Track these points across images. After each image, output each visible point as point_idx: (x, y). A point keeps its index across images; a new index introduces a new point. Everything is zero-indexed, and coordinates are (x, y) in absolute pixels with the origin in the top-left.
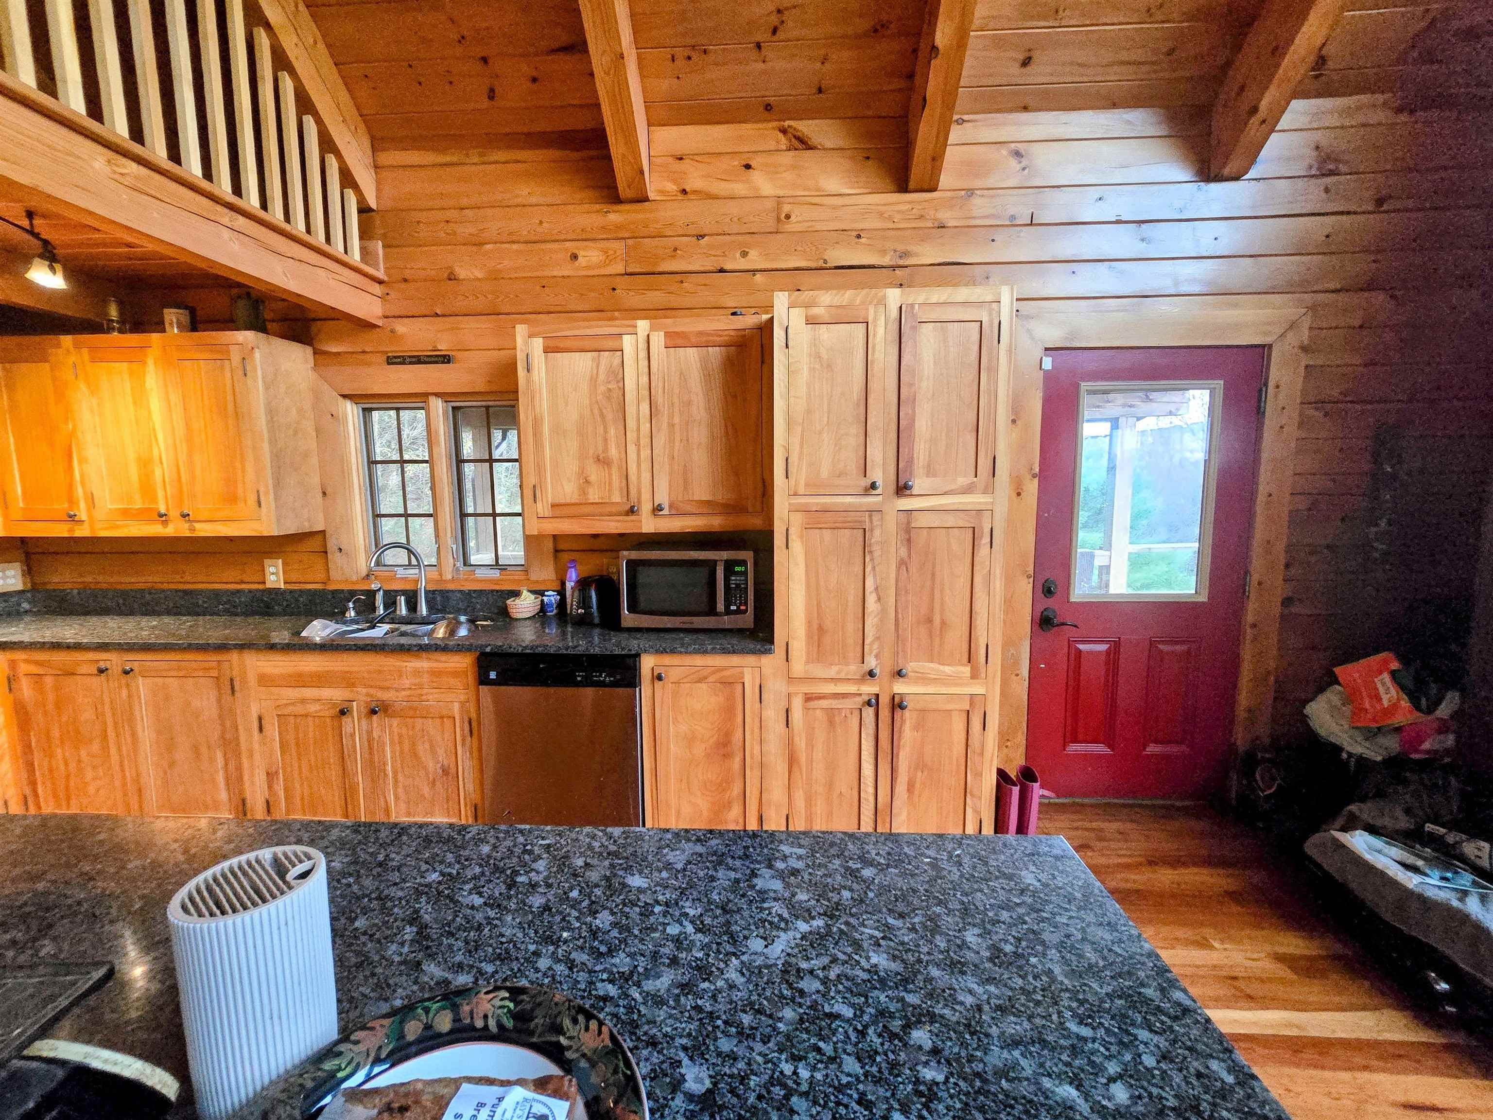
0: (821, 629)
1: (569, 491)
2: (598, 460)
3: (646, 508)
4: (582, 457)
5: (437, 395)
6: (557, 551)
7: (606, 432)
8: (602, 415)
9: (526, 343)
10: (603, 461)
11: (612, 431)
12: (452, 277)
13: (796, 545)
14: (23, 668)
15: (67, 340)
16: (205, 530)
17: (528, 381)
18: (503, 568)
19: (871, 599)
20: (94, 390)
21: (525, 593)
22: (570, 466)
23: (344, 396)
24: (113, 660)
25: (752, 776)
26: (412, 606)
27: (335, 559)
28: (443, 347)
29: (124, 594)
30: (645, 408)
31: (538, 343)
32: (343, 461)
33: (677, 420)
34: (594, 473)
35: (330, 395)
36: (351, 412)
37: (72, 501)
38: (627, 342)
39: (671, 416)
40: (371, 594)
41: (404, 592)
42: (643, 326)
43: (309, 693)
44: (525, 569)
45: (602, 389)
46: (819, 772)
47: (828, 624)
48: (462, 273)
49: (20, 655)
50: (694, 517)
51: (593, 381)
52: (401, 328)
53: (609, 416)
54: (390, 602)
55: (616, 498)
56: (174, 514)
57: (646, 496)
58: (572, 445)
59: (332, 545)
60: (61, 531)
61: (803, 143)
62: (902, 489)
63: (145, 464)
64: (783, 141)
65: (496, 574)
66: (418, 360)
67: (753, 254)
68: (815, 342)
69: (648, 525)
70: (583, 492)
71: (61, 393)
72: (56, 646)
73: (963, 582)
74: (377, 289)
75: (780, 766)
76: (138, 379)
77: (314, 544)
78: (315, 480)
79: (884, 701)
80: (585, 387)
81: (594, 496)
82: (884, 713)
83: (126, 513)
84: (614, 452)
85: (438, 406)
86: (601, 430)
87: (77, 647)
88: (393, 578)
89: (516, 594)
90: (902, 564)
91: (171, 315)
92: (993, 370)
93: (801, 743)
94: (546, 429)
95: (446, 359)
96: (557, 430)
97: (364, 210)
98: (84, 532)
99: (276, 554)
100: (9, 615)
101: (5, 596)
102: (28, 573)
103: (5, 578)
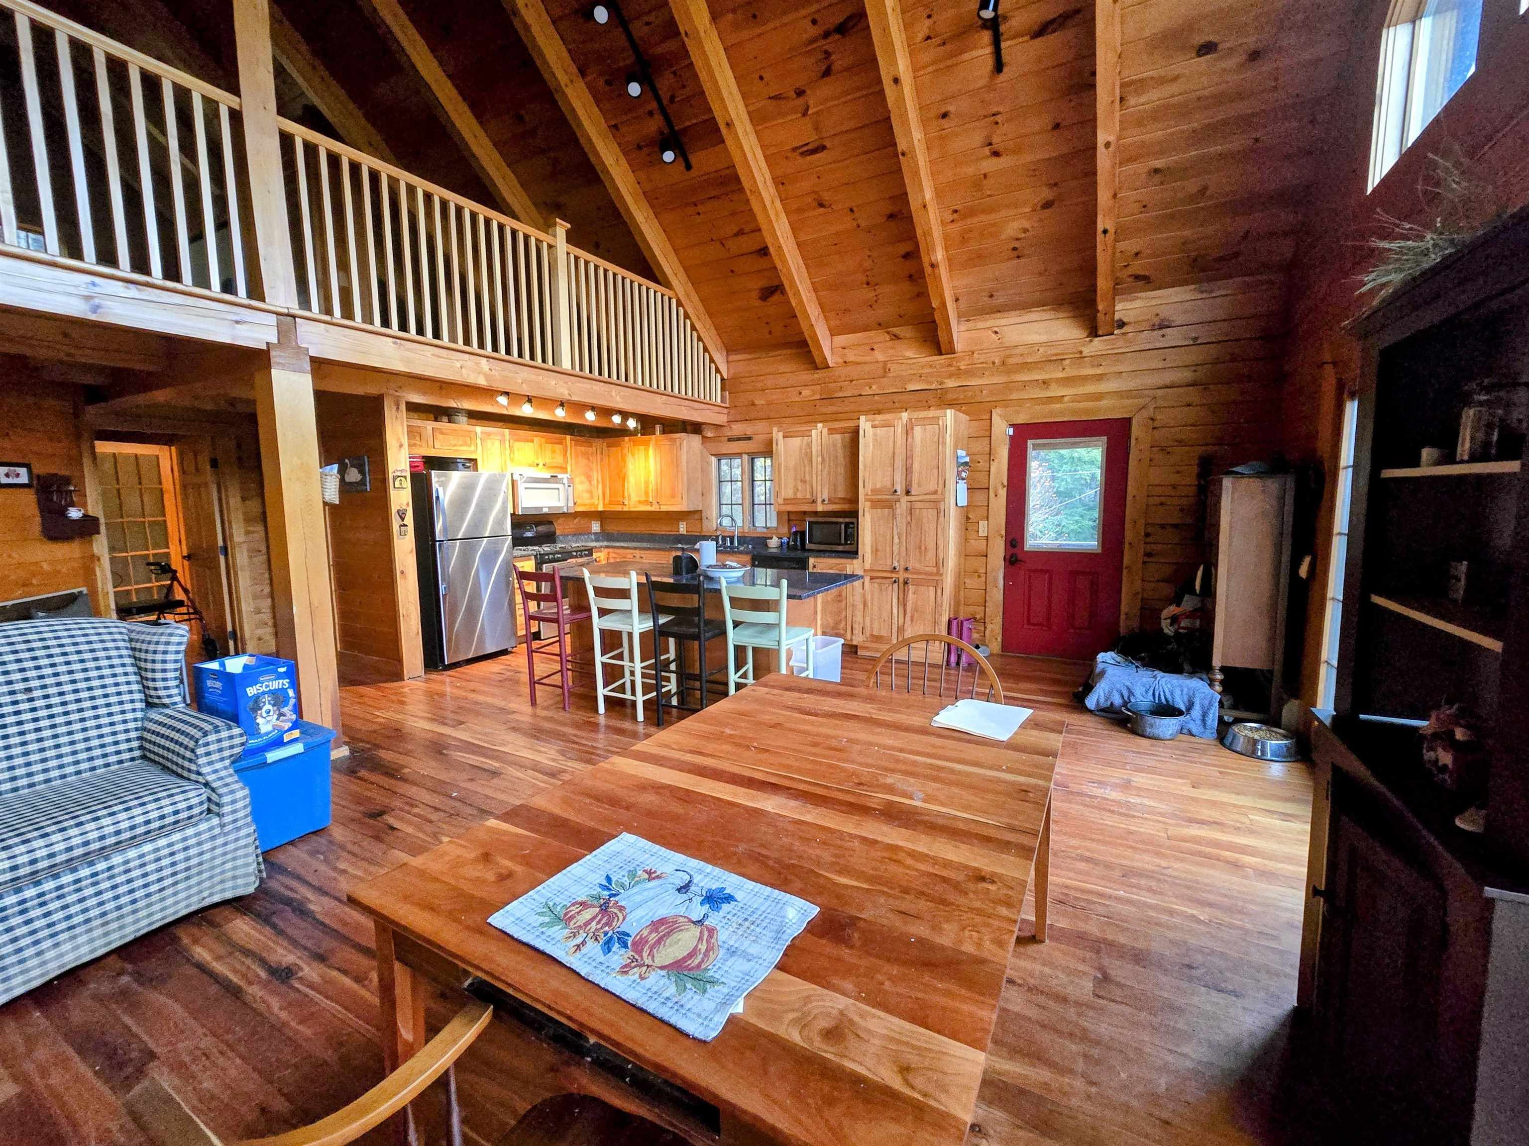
0: (877, 550)
1: (790, 494)
2: (801, 481)
3: (819, 500)
4: (795, 480)
5: (745, 453)
6: (789, 520)
7: (805, 469)
8: (803, 463)
9: (777, 433)
10: (804, 481)
11: (807, 469)
12: (753, 404)
13: (868, 516)
14: (612, 555)
15: (627, 439)
16: (664, 508)
17: (776, 450)
18: (768, 527)
19: (896, 537)
20: (633, 455)
21: (775, 538)
22: (791, 484)
23: (712, 455)
24: (637, 553)
25: (849, 612)
26: (732, 542)
27: (705, 522)
28: (749, 433)
29: (632, 533)
30: (820, 459)
31: (781, 434)
32: (710, 480)
34: (800, 486)
35: (707, 454)
36: (714, 460)
37: (624, 497)
38: (814, 432)
39: (830, 463)
40: (717, 537)
41: (729, 536)
42: (820, 425)
44: (777, 528)
45: (804, 451)
46: (876, 609)
47: (880, 548)
48: (757, 402)
49: (611, 550)
50: (837, 505)
51: (801, 449)
52: (733, 426)
53: (806, 463)
55: (808, 496)
56: (655, 502)
57: (819, 495)
58: (792, 474)
59: (704, 516)
60: (619, 508)
61: (897, 337)
62: (908, 493)
63: (647, 483)
64: (888, 337)
65: (765, 530)
66: (739, 439)
67: (874, 387)
68: (875, 435)
69: (820, 508)
70: (795, 494)
71: (624, 460)
72: (622, 547)
73: (933, 532)
74: (726, 411)
75: (861, 606)
76: (647, 450)
77: (697, 516)
78: (700, 489)
79: (901, 580)
80: (797, 451)
81: (799, 495)
82: (901, 586)
83: (639, 502)
84: (807, 478)
85: (745, 457)
86: (802, 468)
87: (628, 548)
88: (726, 530)
89: (772, 538)
90: (909, 523)
91: (658, 428)
92: (944, 443)
93: (869, 597)
94: (782, 469)
95: (749, 439)
96: (787, 468)
97: (722, 379)
98: (626, 509)
99: (682, 520)
100: (597, 540)
101: (596, 534)
102: (602, 526)
103: (596, 527)
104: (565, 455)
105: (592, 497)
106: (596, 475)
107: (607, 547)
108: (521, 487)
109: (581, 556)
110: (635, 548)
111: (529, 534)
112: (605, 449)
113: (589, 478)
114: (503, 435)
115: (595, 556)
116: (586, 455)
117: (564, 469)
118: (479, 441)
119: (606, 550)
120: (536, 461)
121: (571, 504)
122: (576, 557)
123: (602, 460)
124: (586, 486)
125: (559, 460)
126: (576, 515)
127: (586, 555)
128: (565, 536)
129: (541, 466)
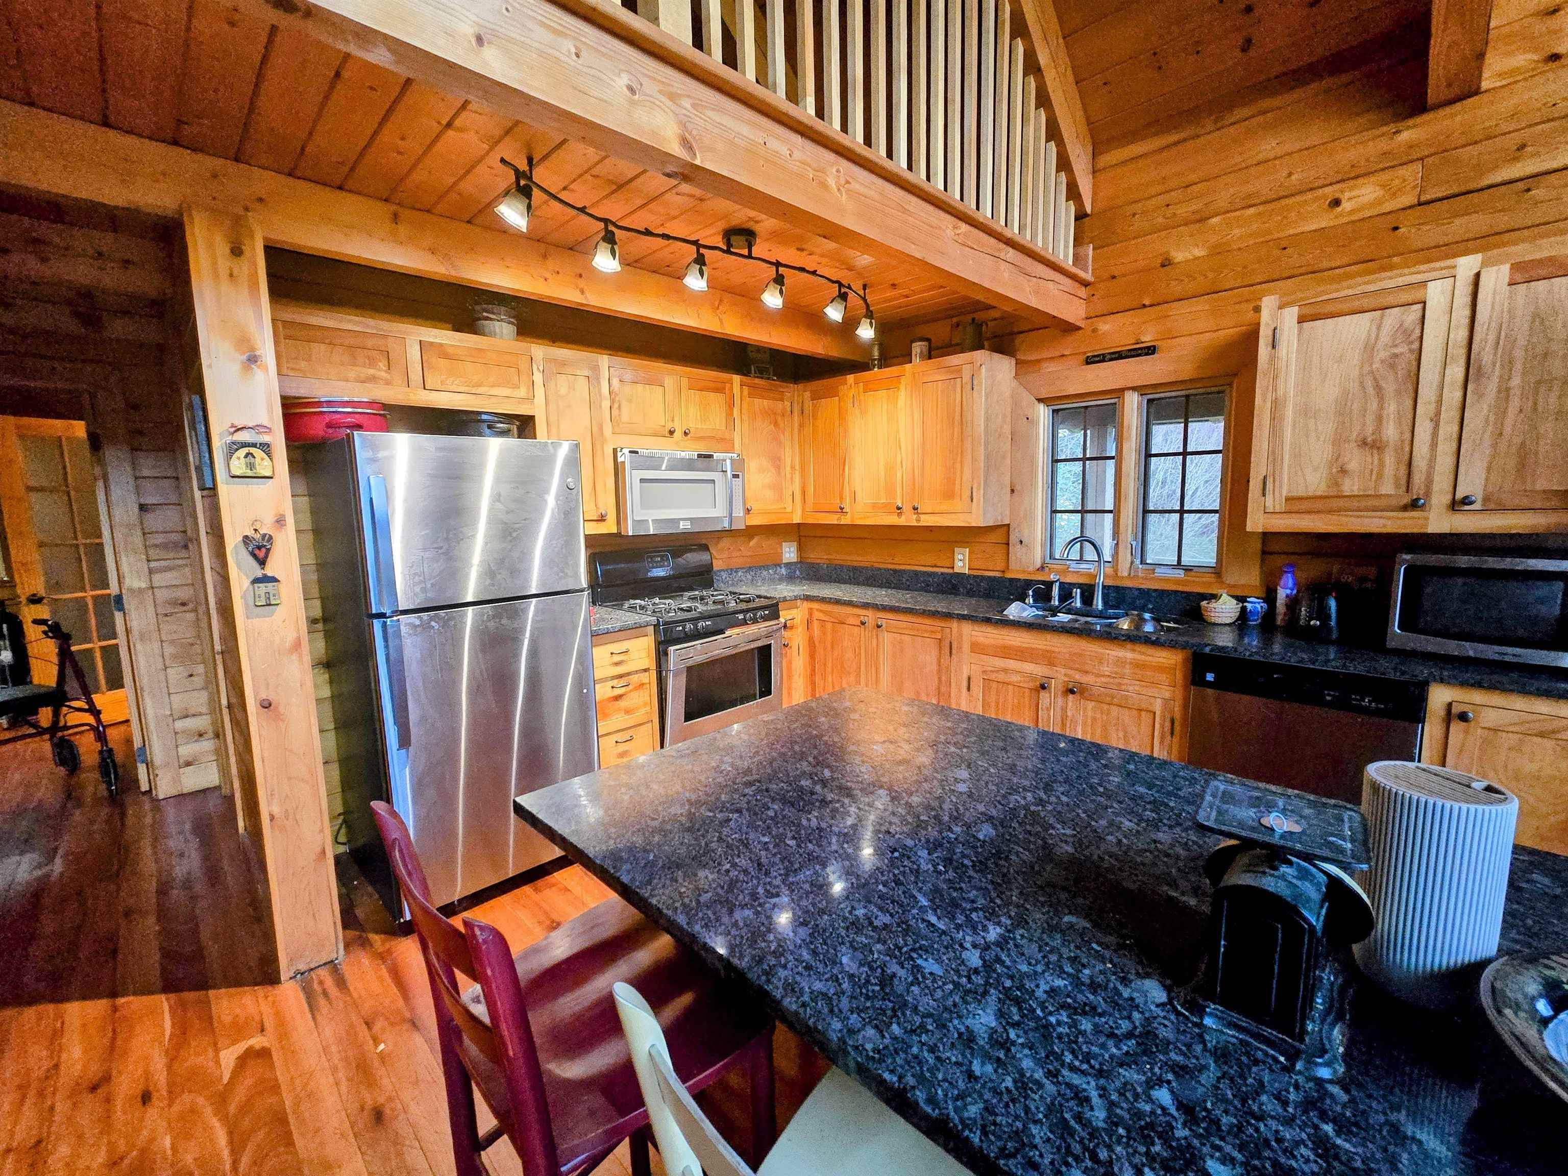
1: (1314, 482)
2: (1364, 443)
3: (1440, 501)
4: (1338, 441)
5: (1134, 389)
6: (1264, 552)
7: (1381, 408)
8: (1378, 388)
9: (1274, 317)
10: (1372, 445)
11: (1391, 408)
12: (1166, 263)
14: (817, 615)
15: (851, 378)
16: (927, 521)
17: (1272, 359)
18: (1188, 569)
20: (863, 412)
21: (1225, 597)
22: (1320, 452)
23: (1040, 400)
24: (870, 616)
26: (1087, 599)
27: (1016, 551)
28: (1147, 338)
29: (855, 569)
30: (1456, 372)
31: (1291, 313)
33: (1516, 381)
34: (1355, 460)
35: (1027, 398)
36: (1043, 413)
37: (841, 498)
38: (1436, 290)
39: (1506, 378)
40: (1049, 585)
41: (1079, 586)
42: (1467, 263)
43: (1011, 664)
44: (1217, 571)
45: (1382, 354)
48: (1179, 256)
49: (815, 605)
50: (1530, 514)
51: (1369, 349)
52: (1105, 326)
53: (1390, 387)
54: (1066, 595)
55: (1388, 488)
56: (907, 508)
57: (1442, 486)
58: (1327, 427)
59: (1013, 538)
60: (833, 520)
63: (890, 469)
65: (1180, 574)
66: (1119, 356)
69: (1438, 523)
70: (1336, 483)
71: (843, 418)
72: (838, 602)
74: (1083, 292)
76: (893, 402)
77: (994, 537)
78: (1007, 480)
80: (1355, 357)
81: (1350, 486)
83: (874, 506)
84: (1391, 432)
85: (1132, 400)
86: (1374, 405)
87: (850, 604)
88: (1066, 571)
89: (1214, 597)
91: (918, 348)
94: (1289, 413)
95: (1150, 350)
96: (1305, 411)
97: (1081, 217)
98: (846, 520)
99: (963, 543)
100: (791, 578)
101: (788, 565)
102: (800, 549)
103: (789, 553)
104: (730, 414)
105: (781, 498)
106: (790, 456)
107: (808, 598)
108: (633, 477)
109: (755, 621)
110: (866, 606)
111: (659, 572)
112: (808, 404)
113: (777, 462)
114: (596, 368)
115: (784, 616)
116: (774, 418)
117: (727, 444)
118: (538, 377)
119: (806, 605)
120: (669, 426)
121: (739, 512)
122: (744, 623)
123: (801, 425)
124: (768, 478)
125: (716, 422)
126: (751, 532)
127: (765, 619)
128: (732, 571)
129: (678, 434)
